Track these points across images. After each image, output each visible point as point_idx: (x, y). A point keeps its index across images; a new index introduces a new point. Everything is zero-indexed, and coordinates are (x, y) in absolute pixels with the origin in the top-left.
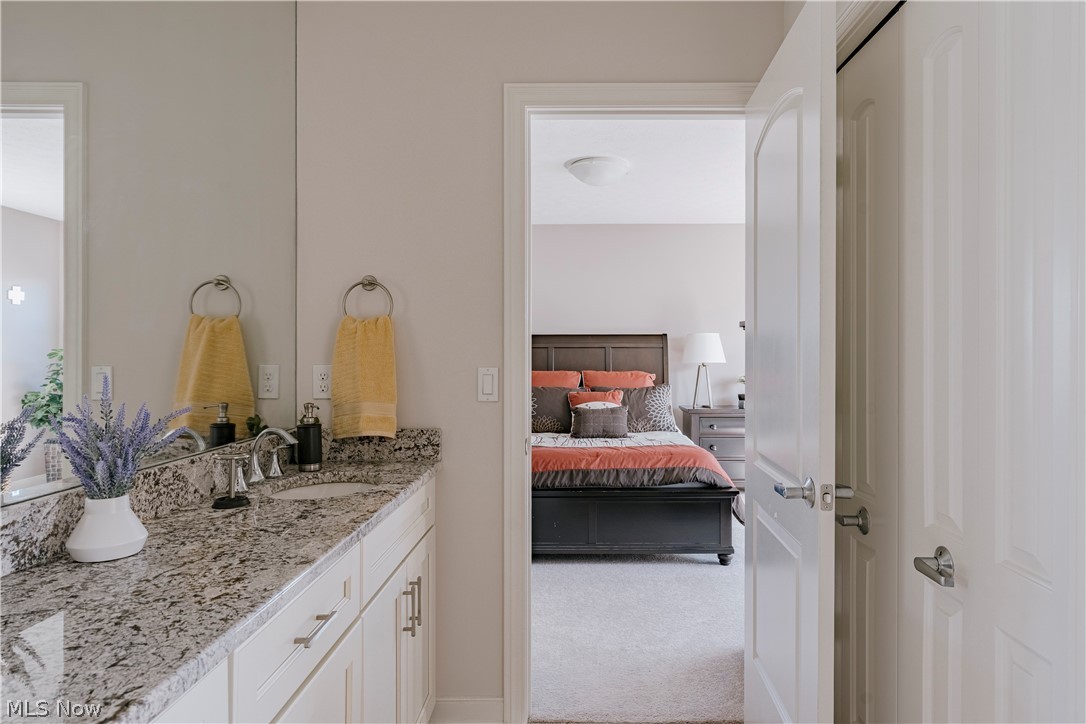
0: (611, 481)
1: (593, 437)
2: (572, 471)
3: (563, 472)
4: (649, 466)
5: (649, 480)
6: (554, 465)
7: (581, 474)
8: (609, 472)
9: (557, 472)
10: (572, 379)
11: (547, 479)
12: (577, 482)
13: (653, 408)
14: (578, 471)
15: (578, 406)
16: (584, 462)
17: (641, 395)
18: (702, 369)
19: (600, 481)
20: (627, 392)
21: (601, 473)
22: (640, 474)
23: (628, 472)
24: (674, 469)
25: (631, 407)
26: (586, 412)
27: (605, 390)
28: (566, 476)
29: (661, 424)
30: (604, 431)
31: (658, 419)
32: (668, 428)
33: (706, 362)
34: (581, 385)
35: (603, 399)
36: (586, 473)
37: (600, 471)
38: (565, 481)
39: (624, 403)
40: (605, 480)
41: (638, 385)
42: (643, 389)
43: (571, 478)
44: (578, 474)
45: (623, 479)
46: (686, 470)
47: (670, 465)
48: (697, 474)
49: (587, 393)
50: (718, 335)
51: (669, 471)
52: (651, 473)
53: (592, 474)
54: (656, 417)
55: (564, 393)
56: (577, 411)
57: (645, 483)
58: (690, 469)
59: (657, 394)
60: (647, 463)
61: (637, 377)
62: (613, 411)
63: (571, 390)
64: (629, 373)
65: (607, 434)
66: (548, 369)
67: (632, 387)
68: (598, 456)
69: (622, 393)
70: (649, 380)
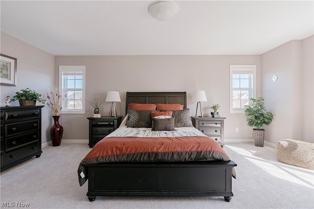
0: (169, 158)
1: (160, 130)
2: (149, 153)
3: (145, 153)
4: (188, 150)
5: (189, 158)
6: (140, 149)
7: (154, 155)
8: (168, 154)
9: (142, 154)
10: (153, 107)
11: (137, 157)
12: (152, 159)
13: (184, 118)
14: (152, 153)
15: (155, 117)
16: (156, 148)
17: (179, 113)
18: (199, 104)
19: (164, 158)
20: (174, 112)
21: (164, 154)
22: (184, 155)
23: (178, 153)
24: (201, 152)
25: (176, 118)
26: (158, 120)
27: (165, 111)
28: (146, 155)
29: (187, 124)
30: (165, 128)
31: (186, 122)
32: (190, 125)
33: (200, 101)
34: (156, 109)
35: (165, 115)
36: (157, 154)
37: (164, 153)
38: (146, 158)
39: (173, 116)
40: (166, 157)
41: (178, 109)
42: (179, 110)
43: (149, 157)
44: (152, 154)
45: (175, 157)
46: (208, 152)
47: (199, 150)
48: (214, 154)
49: (158, 112)
50: (204, 92)
51: (199, 153)
52: (190, 153)
53: (160, 154)
54: (185, 121)
55: (150, 112)
56: (154, 120)
57: (187, 159)
58: (210, 152)
59: (185, 113)
60: (187, 148)
61: (177, 106)
62: (169, 119)
63: (152, 111)
64: (174, 105)
65: (166, 129)
66: (146, 103)
67: (175, 110)
68: (163, 144)
69: (172, 112)
70: (181, 108)
